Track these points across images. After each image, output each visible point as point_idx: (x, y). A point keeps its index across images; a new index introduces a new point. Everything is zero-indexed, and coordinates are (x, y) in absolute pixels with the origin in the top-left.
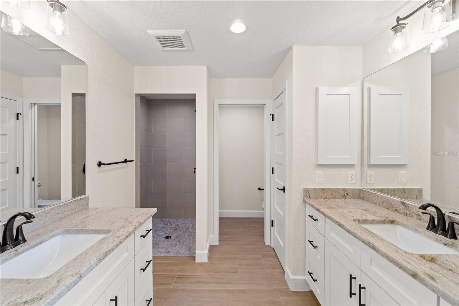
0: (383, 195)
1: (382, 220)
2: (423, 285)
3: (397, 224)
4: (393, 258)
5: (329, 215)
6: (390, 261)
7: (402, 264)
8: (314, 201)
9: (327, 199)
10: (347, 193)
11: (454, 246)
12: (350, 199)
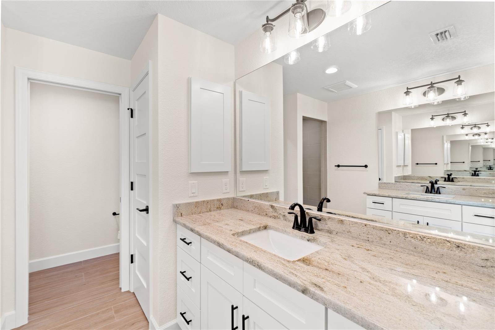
0: (255, 201)
1: (257, 228)
2: (314, 300)
3: (270, 229)
4: (280, 275)
5: (206, 234)
6: (277, 279)
7: (291, 279)
8: (187, 219)
9: (201, 214)
10: (222, 204)
11: (315, 241)
12: (225, 210)
